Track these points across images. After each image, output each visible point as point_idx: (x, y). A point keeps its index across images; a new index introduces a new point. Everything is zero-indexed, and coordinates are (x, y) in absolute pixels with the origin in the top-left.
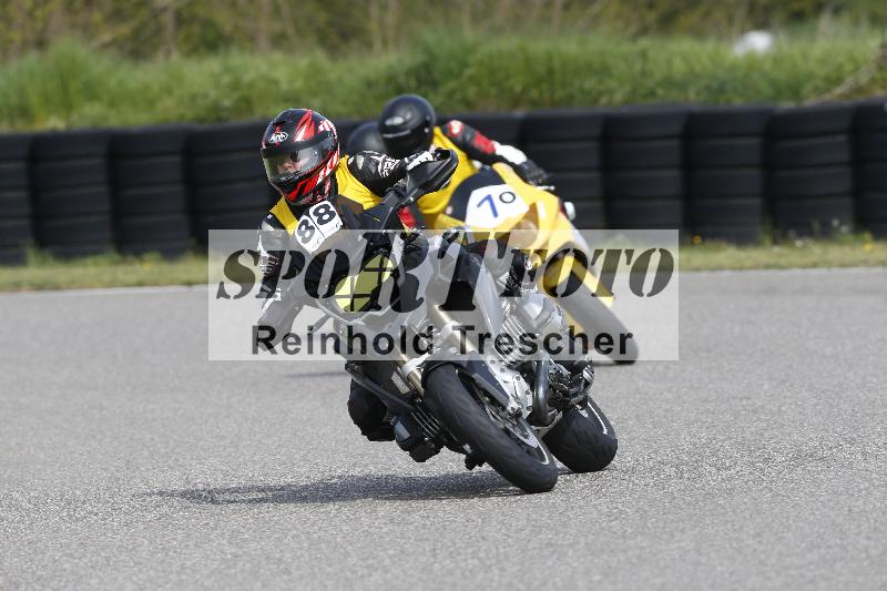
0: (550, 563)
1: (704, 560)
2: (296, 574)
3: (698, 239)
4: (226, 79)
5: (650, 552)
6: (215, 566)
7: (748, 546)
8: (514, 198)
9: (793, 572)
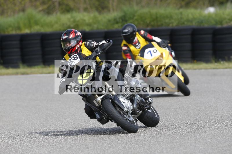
0: (156, 146)
1: (197, 145)
2: (90, 149)
3: (195, 61)
4: (72, 20)
5: (183, 143)
6: (69, 147)
7: (208, 142)
8: (157, 51)
9: (220, 148)
